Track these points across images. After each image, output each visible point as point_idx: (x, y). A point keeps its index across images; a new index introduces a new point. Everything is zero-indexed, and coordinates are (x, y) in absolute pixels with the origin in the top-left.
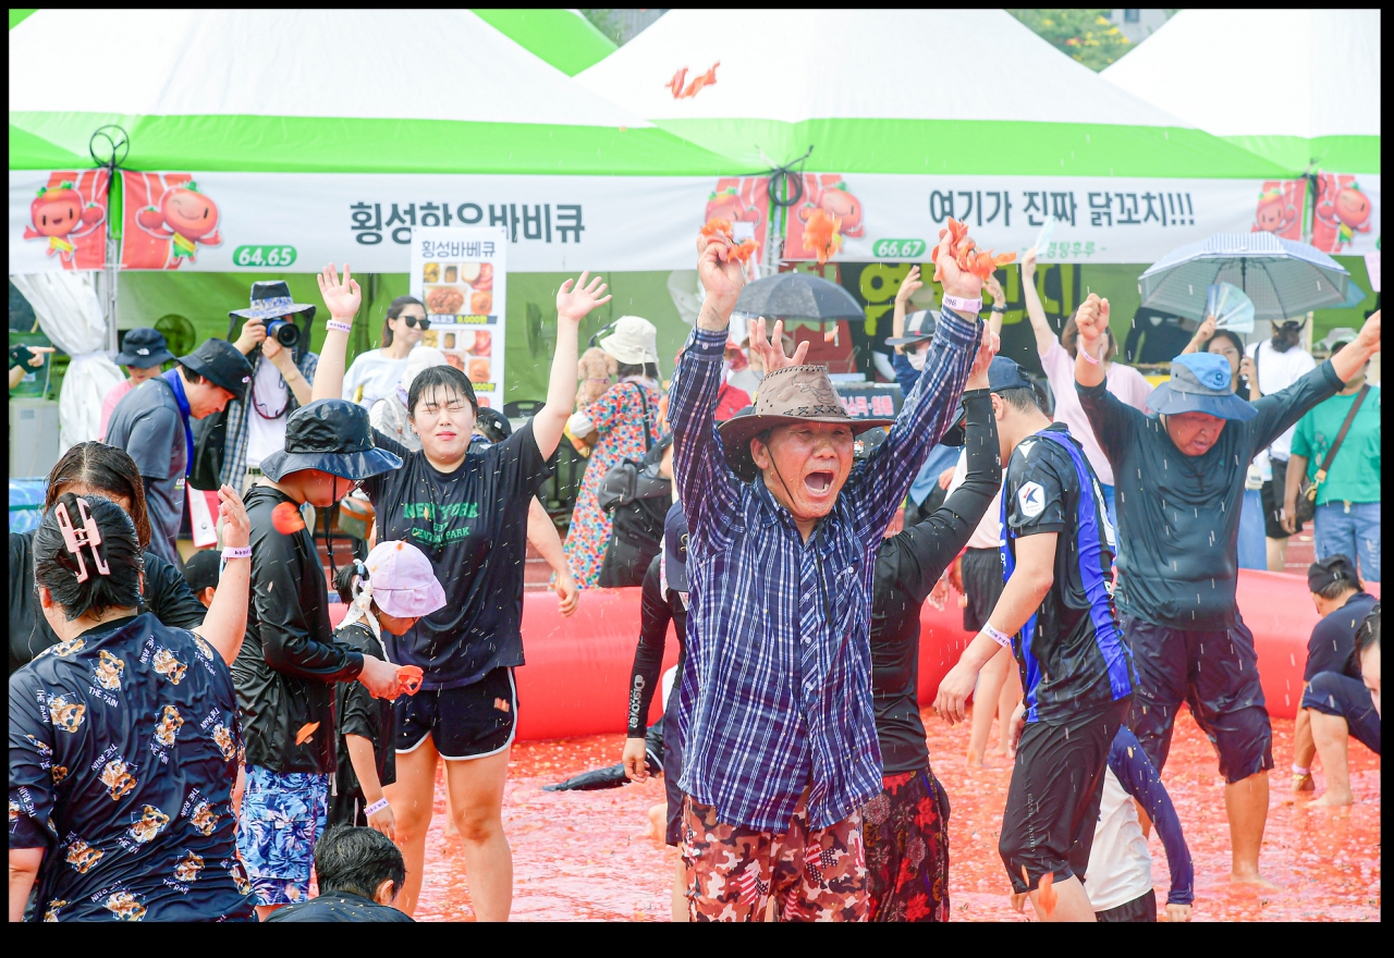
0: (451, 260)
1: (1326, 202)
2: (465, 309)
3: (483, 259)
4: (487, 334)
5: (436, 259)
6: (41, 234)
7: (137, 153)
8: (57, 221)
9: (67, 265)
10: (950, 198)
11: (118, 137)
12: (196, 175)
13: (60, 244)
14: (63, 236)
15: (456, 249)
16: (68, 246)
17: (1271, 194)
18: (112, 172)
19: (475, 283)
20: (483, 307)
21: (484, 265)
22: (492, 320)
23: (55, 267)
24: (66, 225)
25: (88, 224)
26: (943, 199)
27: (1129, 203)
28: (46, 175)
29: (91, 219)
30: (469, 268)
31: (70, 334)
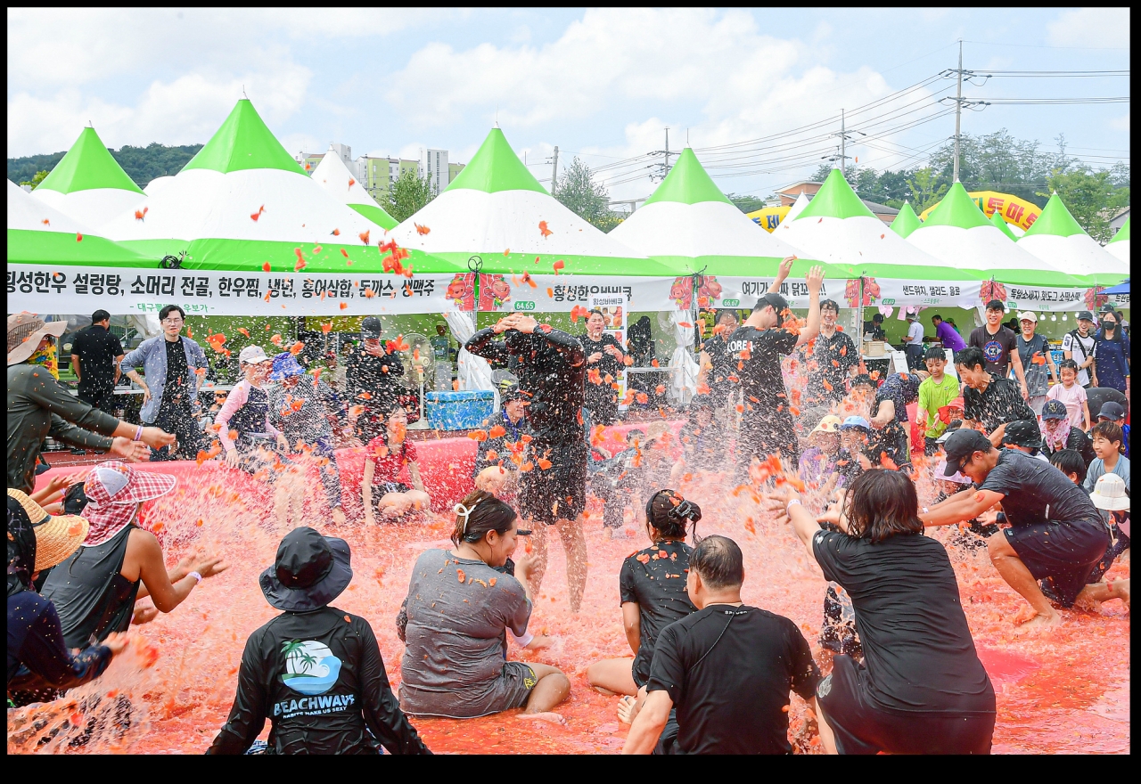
0: (605, 306)
1: (867, 287)
2: (611, 324)
3: (618, 305)
4: (620, 333)
5: (599, 305)
6: (452, 298)
7: (486, 266)
8: (457, 292)
9: (461, 309)
10: (748, 285)
11: (478, 260)
12: (504, 275)
13: (458, 301)
14: (459, 298)
15: (607, 301)
16: (461, 302)
17: (850, 284)
18: (477, 275)
19: (615, 314)
20: (619, 323)
21: (618, 307)
22: (622, 328)
23: (457, 310)
24: (460, 294)
25: (467, 293)
26: (747, 285)
27: (804, 287)
28: (454, 275)
29: (470, 292)
30: (612, 308)
31: (463, 335)
